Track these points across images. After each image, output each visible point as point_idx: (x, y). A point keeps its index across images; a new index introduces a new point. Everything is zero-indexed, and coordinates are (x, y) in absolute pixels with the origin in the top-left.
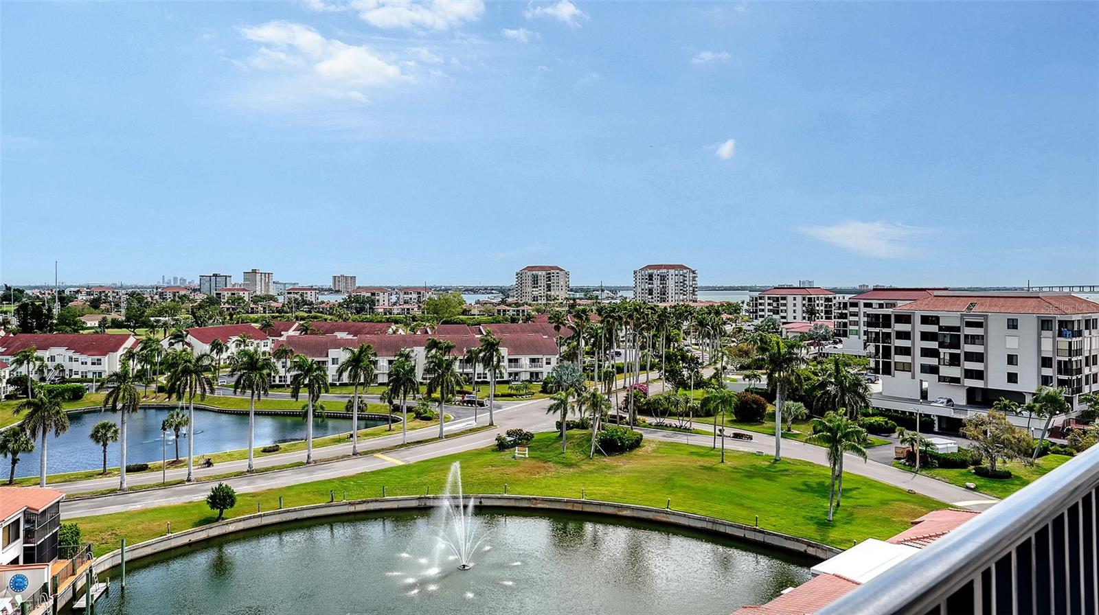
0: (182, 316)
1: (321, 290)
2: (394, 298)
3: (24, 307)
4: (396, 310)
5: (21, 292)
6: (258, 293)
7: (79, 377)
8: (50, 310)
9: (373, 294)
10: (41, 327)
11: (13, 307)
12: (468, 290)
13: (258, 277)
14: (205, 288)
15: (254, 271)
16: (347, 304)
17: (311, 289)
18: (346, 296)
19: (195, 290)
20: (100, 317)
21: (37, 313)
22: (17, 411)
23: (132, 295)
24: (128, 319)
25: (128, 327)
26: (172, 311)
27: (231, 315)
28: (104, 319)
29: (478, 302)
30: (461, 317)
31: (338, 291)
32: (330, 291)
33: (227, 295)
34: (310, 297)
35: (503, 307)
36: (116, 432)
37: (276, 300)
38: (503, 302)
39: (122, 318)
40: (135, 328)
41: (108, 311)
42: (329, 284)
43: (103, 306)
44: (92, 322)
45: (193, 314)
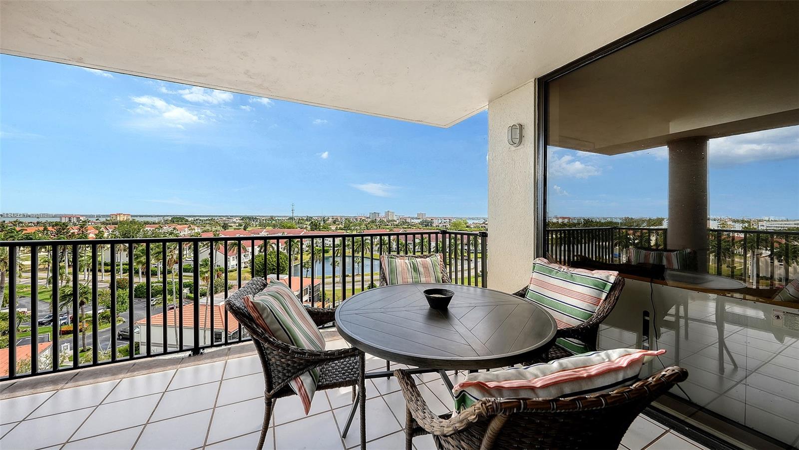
0: (363, 226)
1: (413, 218)
2: (440, 222)
3: (312, 223)
4: (440, 225)
5: (312, 218)
6: (390, 219)
7: (328, 245)
8: (320, 224)
9: (432, 220)
10: (316, 229)
11: (309, 223)
12: (470, 219)
13: (390, 214)
14: (371, 217)
15: (388, 211)
16: (421, 223)
17: (409, 217)
18: (421, 220)
19: (368, 218)
20: (336, 226)
21: (316, 225)
22: (308, 255)
23: (346, 219)
24: (345, 227)
25: (345, 230)
26: (360, 225)
27: (380, 226)
28: (337, 227)
29: (473, 223)
30: (466, 228)
31: (419, 219)
32: (416, 218)
33: (378, 219)
34: (409, 220)
35: (483, 225)
36: (338, 263)
37: (396, 222)
38: (484, 223)
39: (342, 227)
40: (347, 230)
41: (338, 225)
42: (416, 216)
43: (337, 223)
44: (333, 228)
45: (366, 226)
